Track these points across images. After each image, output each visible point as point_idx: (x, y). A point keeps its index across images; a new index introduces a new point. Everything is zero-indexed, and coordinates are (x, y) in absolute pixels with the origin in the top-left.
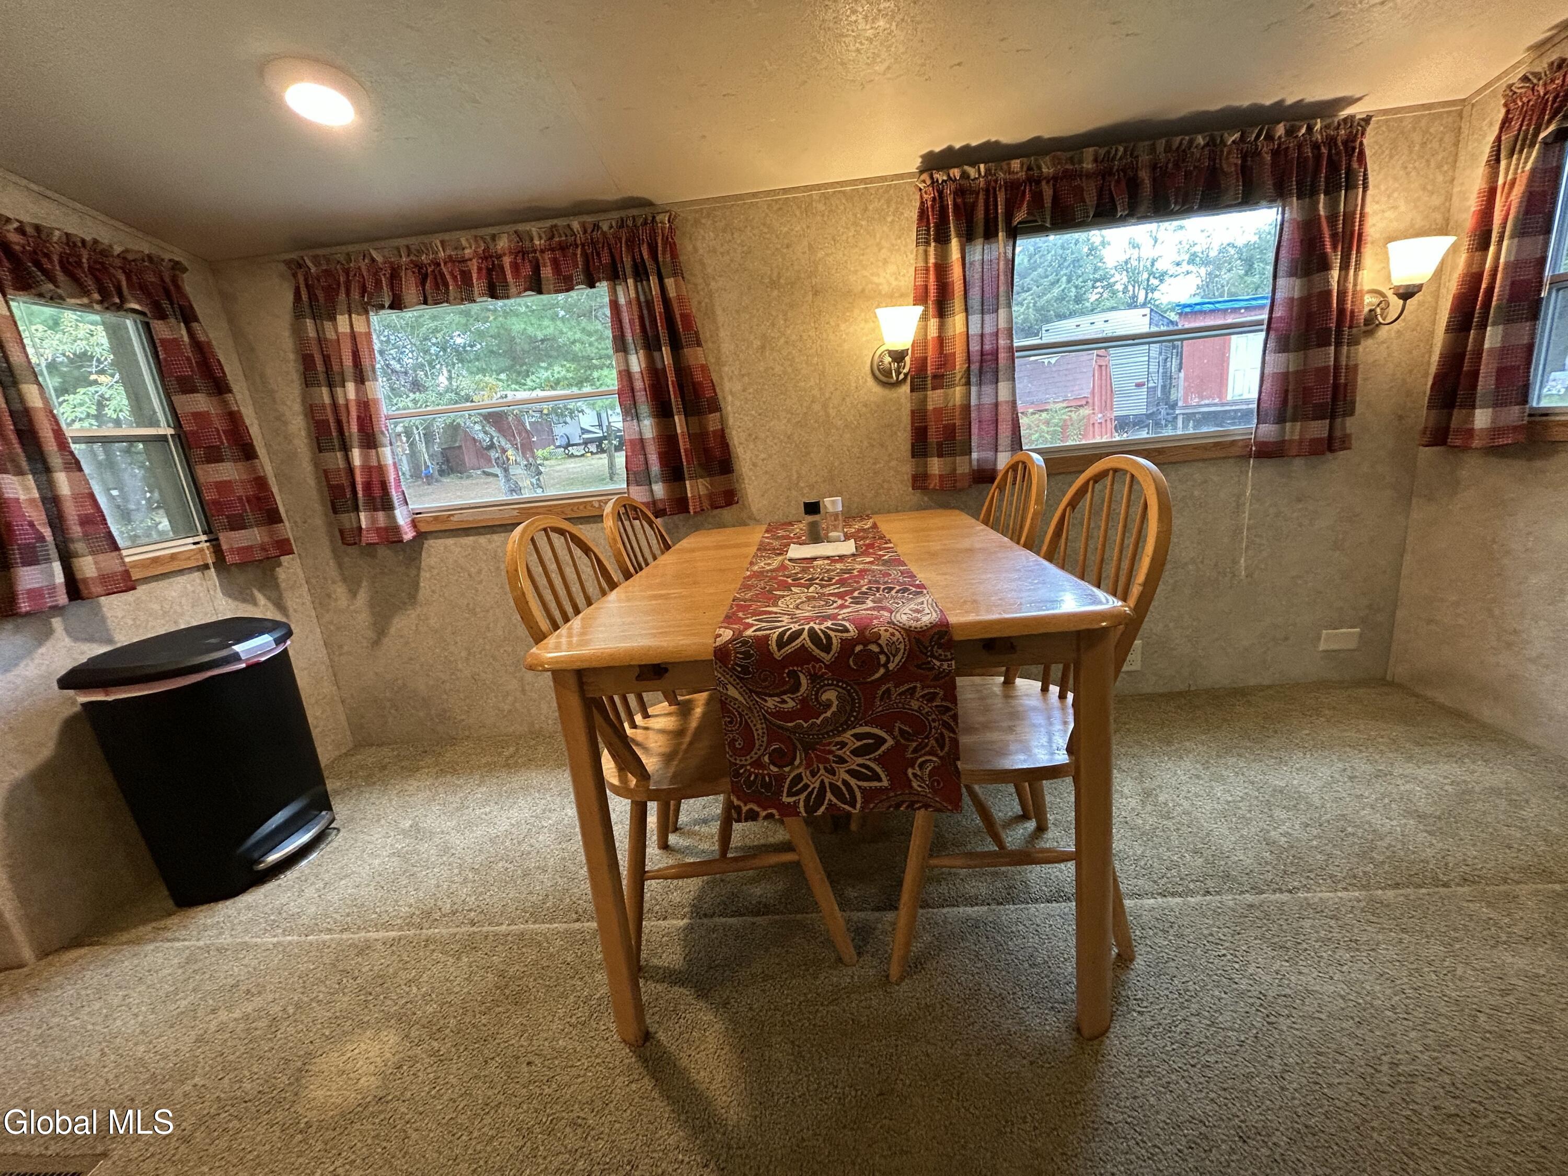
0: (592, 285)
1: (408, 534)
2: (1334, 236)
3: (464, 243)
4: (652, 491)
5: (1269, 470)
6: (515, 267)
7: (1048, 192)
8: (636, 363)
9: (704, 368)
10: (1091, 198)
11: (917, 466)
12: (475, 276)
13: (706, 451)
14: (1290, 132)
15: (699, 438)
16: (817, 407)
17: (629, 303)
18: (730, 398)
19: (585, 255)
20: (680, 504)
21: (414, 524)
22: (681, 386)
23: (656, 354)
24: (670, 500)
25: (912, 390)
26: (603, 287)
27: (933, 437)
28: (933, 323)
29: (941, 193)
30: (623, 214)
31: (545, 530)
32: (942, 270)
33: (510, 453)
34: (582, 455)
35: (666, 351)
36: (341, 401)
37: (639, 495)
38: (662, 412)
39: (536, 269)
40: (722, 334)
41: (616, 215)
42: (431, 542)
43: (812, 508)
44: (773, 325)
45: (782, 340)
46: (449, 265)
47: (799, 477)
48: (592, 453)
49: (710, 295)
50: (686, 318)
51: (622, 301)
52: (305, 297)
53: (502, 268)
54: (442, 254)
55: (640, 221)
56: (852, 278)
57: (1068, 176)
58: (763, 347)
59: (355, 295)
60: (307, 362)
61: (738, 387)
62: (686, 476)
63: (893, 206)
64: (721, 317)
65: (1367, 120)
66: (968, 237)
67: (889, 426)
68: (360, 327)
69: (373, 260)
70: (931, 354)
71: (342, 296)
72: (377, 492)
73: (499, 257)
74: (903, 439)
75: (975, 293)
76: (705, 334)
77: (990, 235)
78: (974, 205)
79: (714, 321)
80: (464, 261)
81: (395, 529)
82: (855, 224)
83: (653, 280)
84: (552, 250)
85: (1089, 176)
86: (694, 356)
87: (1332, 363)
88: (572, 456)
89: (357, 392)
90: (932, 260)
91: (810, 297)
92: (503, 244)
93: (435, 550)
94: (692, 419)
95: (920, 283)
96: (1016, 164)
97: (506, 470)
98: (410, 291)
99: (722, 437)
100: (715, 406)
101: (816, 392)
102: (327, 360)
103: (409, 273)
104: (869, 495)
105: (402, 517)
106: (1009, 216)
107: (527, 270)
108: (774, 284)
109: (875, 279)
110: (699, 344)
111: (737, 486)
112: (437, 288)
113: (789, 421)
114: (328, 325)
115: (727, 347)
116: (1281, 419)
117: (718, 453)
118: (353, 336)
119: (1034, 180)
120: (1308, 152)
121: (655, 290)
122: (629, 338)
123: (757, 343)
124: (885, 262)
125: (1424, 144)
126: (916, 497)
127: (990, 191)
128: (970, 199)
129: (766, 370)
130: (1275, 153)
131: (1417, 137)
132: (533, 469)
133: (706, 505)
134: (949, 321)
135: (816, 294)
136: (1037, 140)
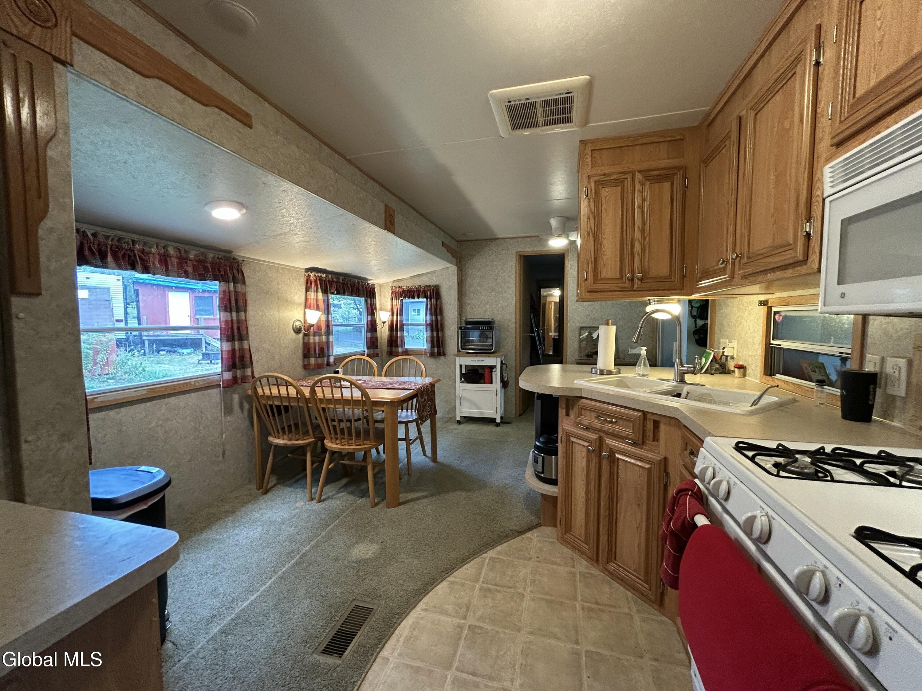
16: (277, 339)
23: (231, 315)
26: (217, 282)
56: (288, 296)
65: (375, 285)
67: (297, 347)
74: (301, 352)
77: (326, 292)
82: (289, 279)
108: (267, 293)
109: (294, 298)
113: (269, 344)
123: (260, 314)
124: (296, 293)
127: (325, 282)
135: (279, 299)
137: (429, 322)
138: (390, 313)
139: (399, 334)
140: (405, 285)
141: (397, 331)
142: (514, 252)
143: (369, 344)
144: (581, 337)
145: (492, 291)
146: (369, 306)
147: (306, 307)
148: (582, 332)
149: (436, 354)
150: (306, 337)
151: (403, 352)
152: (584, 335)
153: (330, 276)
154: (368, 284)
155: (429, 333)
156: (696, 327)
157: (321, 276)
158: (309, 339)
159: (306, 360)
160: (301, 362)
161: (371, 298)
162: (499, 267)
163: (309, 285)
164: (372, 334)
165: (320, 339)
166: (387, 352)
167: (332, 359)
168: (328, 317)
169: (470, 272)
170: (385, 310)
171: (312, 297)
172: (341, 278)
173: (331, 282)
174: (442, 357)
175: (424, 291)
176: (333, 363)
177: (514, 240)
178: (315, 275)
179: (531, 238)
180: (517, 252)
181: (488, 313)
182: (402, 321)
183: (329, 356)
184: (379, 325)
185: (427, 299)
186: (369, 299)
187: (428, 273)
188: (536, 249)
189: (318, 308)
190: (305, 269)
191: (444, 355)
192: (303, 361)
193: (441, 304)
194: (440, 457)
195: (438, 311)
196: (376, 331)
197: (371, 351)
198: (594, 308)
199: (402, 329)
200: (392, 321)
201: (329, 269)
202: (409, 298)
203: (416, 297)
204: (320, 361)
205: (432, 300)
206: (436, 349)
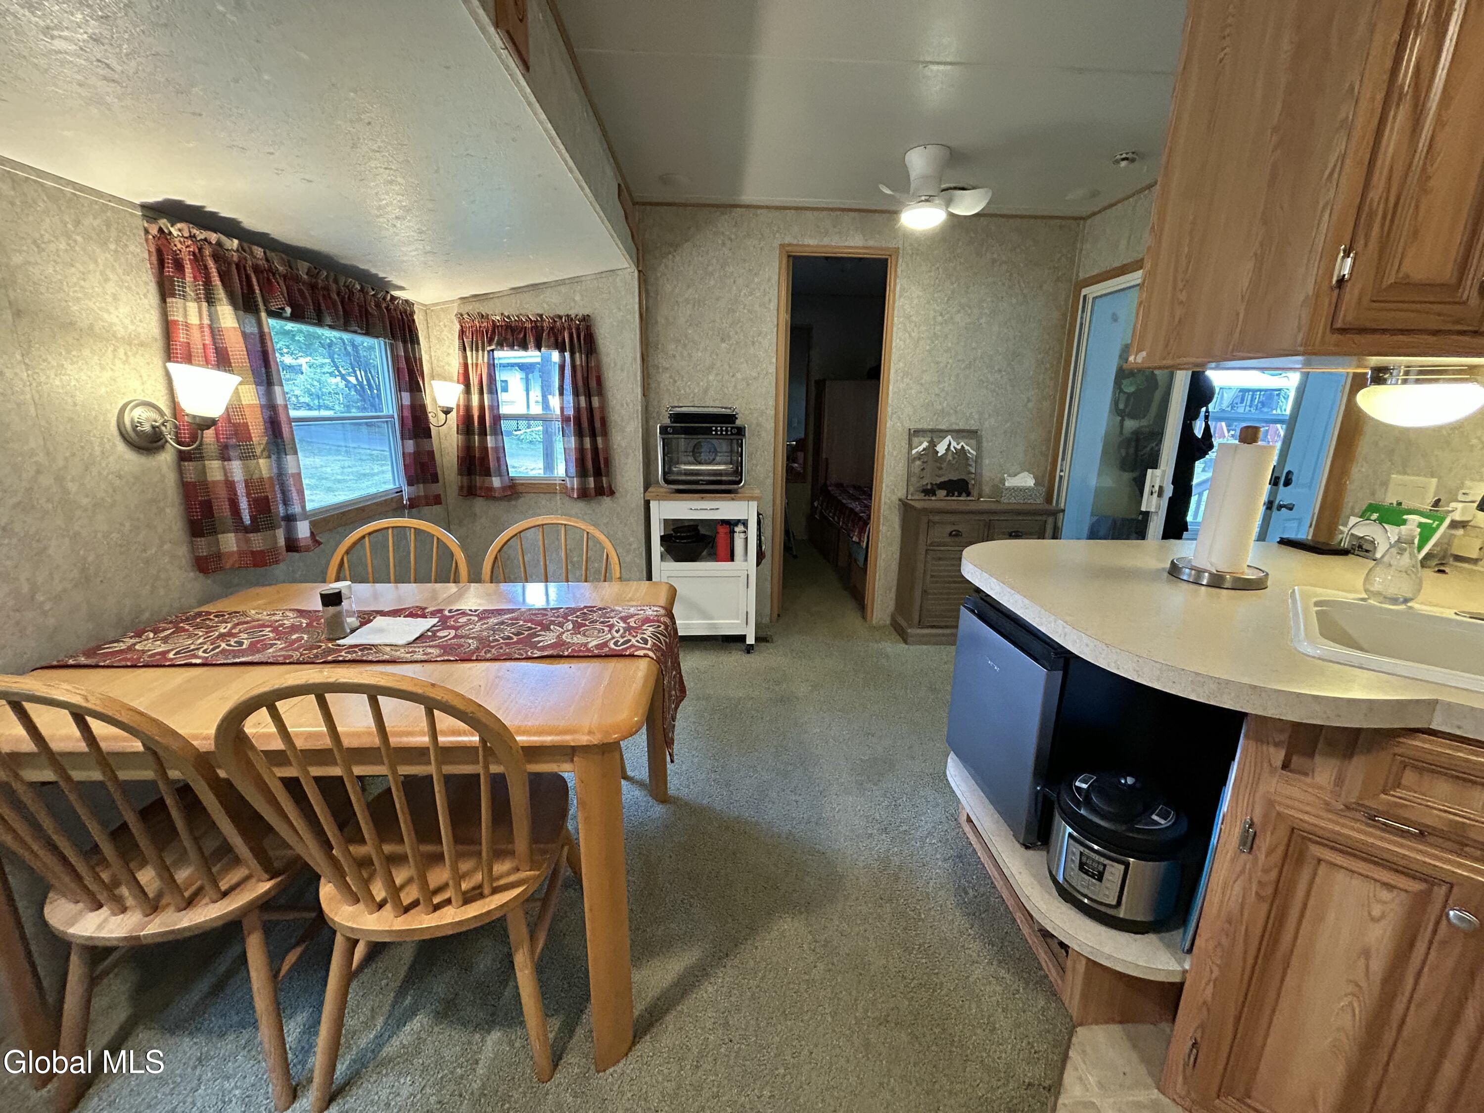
11: (200, 547)
63: (115, 233)
65: (414, 305)
67: (153, 501)
78: (227, 275)
82: (66, 235)
90: (206, 321)
106: (263, 298)
116: (415, 483)
119: (272, 272)
120: (399, 315)
124: (115, 298)
127: (240, 267)
128: (223, 267)
137: (570, 412)
138: (461, 387)
139: (490, 441)
140: (496, 312)
141: (483, 433)
142: (776, 244)
143: (412, 472)
144: (914, 452)
145: (723, 340)
146: (403, 364)
147: (169, 354)
148: (916, 440)
149: (593, 492)
150: (189, 466)
151: (504, 488)
152: (921, 448)
153: (259, 252)
154: (393, 298)
155: (572, 442)
156: (1121, 432)
157: (219, 244)
158: (204, 472)
159: (202, 542)
160: (183, 551)
161: (405, 342)
162: (740, 281)
163: (169, 270)
164: (417, 445)
165: (246, 470)
166: (461, 488)
167: (303, 530)
168: (269, 394)
169: (668, 287)
170: (444, 378)
171: (194, 319)
172: (303, 268)
173: (266, 274)
174: (606, 501)
175: (552, 329)
176: (310, 542)
177: (777, 213)
178: (192, 237)
179: (816, 213)
180: (782, 246)
181: (712, 392)
182: (495, 407)
183: (290, 519)
184: (435, 418)
185: (562, 350)
186: (401, 345)
187: (562, 283)
188: (826, 241)
189: (223, 361)
190: (144, 207)
191: (612, 493)
192: (193, 548)
193: (599, 367)
194: (675, 783)
195: (593, 384)
196: (427, 434)
197: (420, 490)
198: (943, 390)
199: (497, 431)
200: (468, 408)
201: (251, 222)
202: (512, 347)
203: (531, 344)
204: (258, 541)
205: (577, 355)
206: (591, 480)
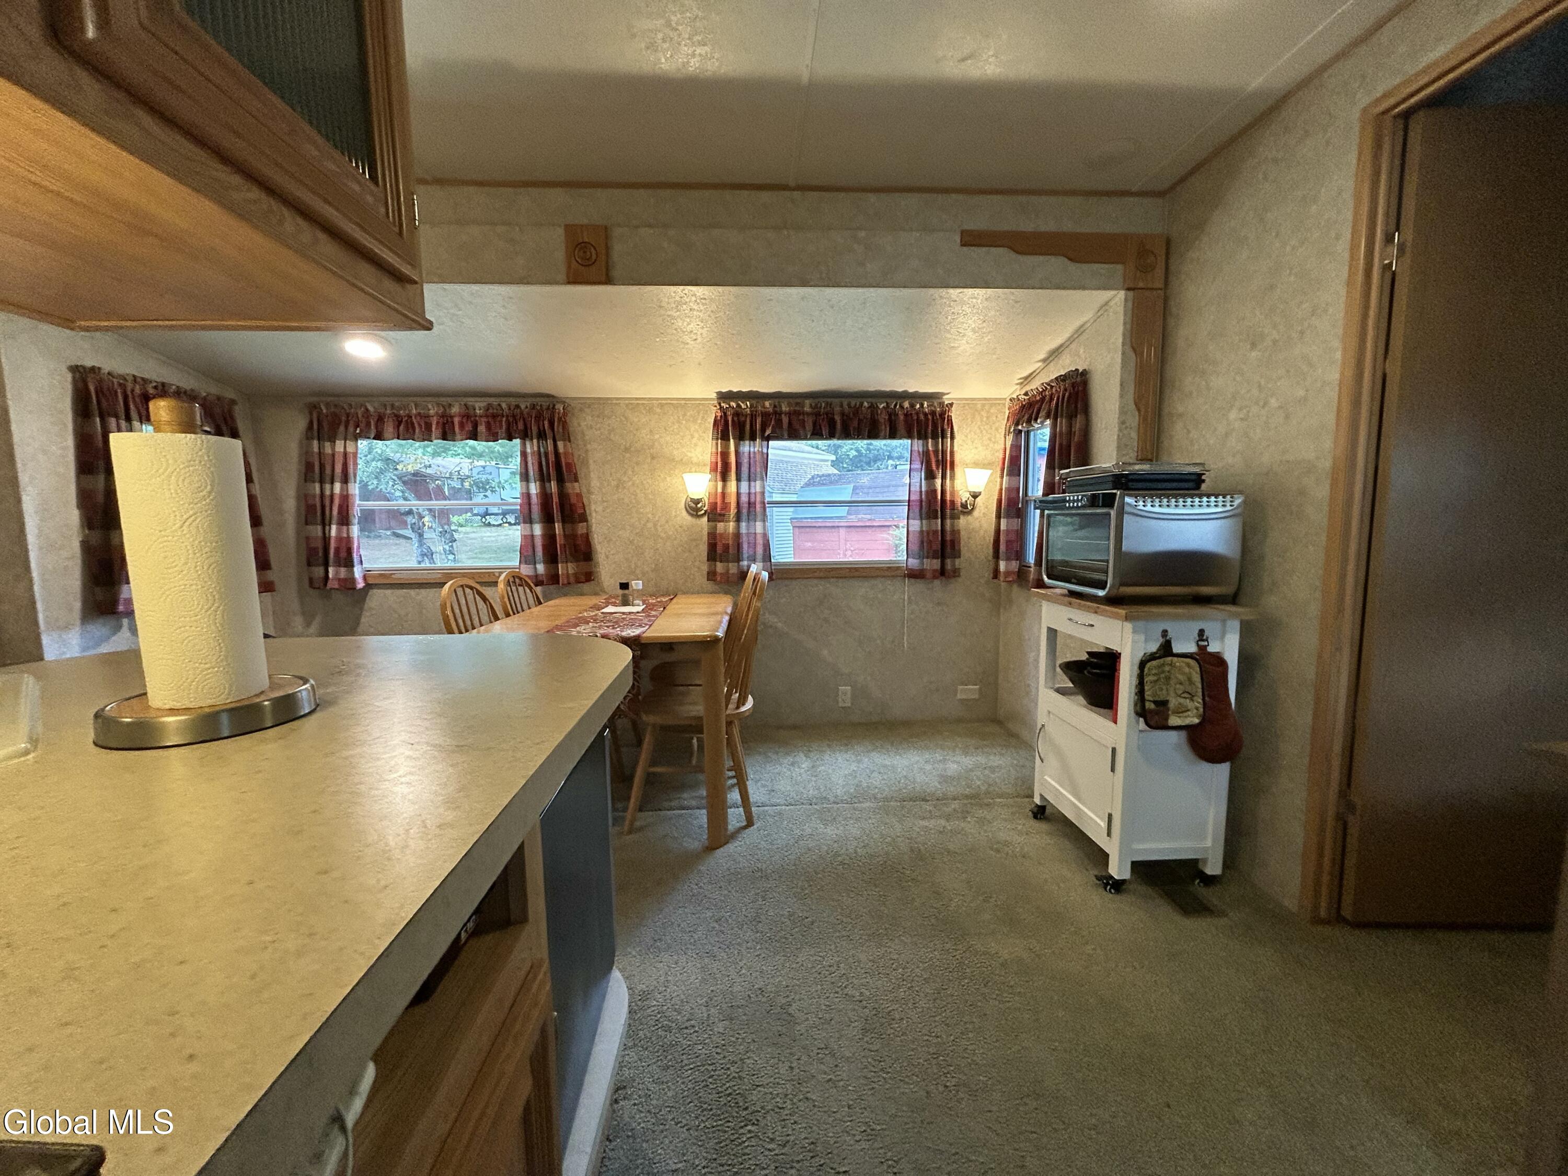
0: (510, 439)
1: (360, 584)
2: (937, 461)
3: (430, 407)
4: (535, 568)
5: (920, 585)
6: (462, 425)
7: (785, 420)
8: (534, 489)
9: (579, 496)
10: (809, 426)
11: (710, 566)
12: (434, 427)
13: (575, 546)
14: (912, 406)
15: (571, 538)
16: (650, 525)
17: (533, 453)
18: (594, 514)
19: (507, 421)
20: (554, 579)
21: (365, 578)
22: (562, 505)
23: (547, 485)
24: (546, 575)
25: (708, 521)
26: (517, 442)
27: (719, 549)
28: (720, 484)
29: (725, 414)
30: (534, 400)
31: (462, 586)
32: (725, 455)
33: (426, 519)
34: (500, 525)
35: (553, 485)
36: (328, 493)
37: (526, 570)
38: (548, 519)
39: (475, 426)
40: (592, 475)
41: (530, 401)
42: (375, 591)
43: (624, 586)
44: (625, 473)
45: (630, 483)
46: (418, 418)
47: (636, 566)
48: (510, 524)
49: (587, 451)
50: (569, 465)
51: (529, 450)
52: (315, 426)
53: (453, 423)
54: (414, 411)
55: (544, 407)
56: (675, 452)
57: (797, 413)
58: (618, 486)
59: (351, 429)
60: (309, 467)
61: (600, 509)
62: (559, 560)
63: (701, 415)
64: (592, 466)
65: (951, 404)
66: (740, 438)
67: (695, 540)
68: (350, 448)
69: (367, 410)
70: (719, 501)
71: (342, 428)
72: (343, 554)
73: (452, 417)
74: (704, 549)
75: (745, 469)
76: (581, 474)
77: (753, 438)
78: (745, 422)
79: (588, 468)
80: (428, 416)
81: (353, 580)
82: (679, 422)
83: (550, 442)
84: (487, 416)
85: (808, 414)
86: (572, 488)
87: (939, 528)
88: (489, 525)
89: (342, 489)
90: (719, 450)
91: (649, 460)
92: (455, 410)
93: (377, 598)
94: (568, 526)
95: (714, 460)
96: (767, 404)
97: (421, 535)
98: (389, 428)
99: (587, 539)
100: (584, 518)
101: (650, 515)
102: (322, 467)
103: (391, 420)
104: (681, 582)
105: (358, 572)
106: (763, 430)
107: (469, 427)
108: (627, 450)
109: (689, 454)
110: (576, 480)
111: (594, 569)
112: (407, 430)
113: (631, 532)
114: (327, 445)
115: (595, 483)
116: (921, 557)
117: (583, 547)
118: (345, 454)
119: (777, 413)
120: (922, 417)
121: (550, 448)
122: (531, 473)
123: (614, 483)
124: (696, 445)
125: (988, 418)
126: (709, 585)
127: (753, 416)
128: (743, 419)
129: (619, 500)
130: (906, 415)
131: (984, 414)
132: (448, 536)
133: (572, 579)
134: (729, 484)
135: (653, 458)
136: (780, 392)
141: (1001, 516)
143: (916, 548)
157: (738, 406)
164: (927, 525)
166: (994, 571)
178: (721, 408)
180: (1368, 109)
186: (917, 442)
197: (923, 563)
200: (1001, 492)
